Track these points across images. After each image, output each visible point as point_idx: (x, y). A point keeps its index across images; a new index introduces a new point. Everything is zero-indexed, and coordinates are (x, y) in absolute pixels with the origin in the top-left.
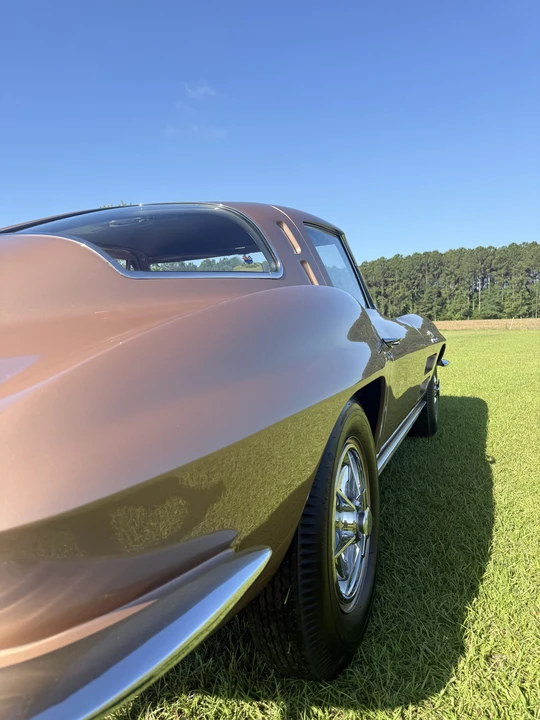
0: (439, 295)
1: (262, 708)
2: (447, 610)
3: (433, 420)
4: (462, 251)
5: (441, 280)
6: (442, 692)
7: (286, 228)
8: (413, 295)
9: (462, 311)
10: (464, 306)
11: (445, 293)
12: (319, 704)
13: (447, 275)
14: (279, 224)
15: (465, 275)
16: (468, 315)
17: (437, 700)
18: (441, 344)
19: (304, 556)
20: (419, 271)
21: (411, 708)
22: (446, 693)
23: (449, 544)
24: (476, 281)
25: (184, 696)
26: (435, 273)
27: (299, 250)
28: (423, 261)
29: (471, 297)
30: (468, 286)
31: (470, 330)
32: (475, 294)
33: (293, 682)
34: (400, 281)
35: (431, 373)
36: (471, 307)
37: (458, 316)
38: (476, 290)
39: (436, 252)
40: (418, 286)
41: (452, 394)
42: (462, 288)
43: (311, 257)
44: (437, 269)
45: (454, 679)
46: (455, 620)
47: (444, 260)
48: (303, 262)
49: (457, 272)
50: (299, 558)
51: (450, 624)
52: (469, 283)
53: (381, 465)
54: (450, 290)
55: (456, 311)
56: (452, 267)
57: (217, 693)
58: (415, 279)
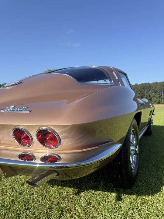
0: (150, 96)
1: (111, 194)
2: (159, 176)
3: (151, 130)
4: (157, 83)
5: (150, 92)
6: (159, 193)
7: (114, 73)
8: (141, 96)
9: (157, 102)
10: (157, 100)
11: (151, 96)
12: (126, 194)
13: (152, 90)
14: (112, 71)
15: (158, 90)
16: (159, 103)
17: (157, 195)
18: (153, 108)
19: (124, 153)
20: (143, 89)
21: (151, 196)
22: (160, 193)
23: (158, 162)
24: (162, 92)
25: (90, 190)
26: (148, 89)
27: (117, 78)
28: (145, 86)
29: (160, 97)
30: (159, 94)
31: (160, 107)
32: (161, 96)
33: (118, 189)
34: (137, 92)
35: (151, 116)
36: (160, 100)
37: (156, 103)
38: (162, 95)
39: (149, 83)
40: (143, 93)
41: (156, 125)
42: (157, 94)
43: (120, 80)
44: (149, 88)
45: (162, 191)
46: (161, 179)
47: (151, 86)
48: (118, 81)
49: (155, 89)
50: (123, 153)
51: (160, 179)
52: (159, 93)
53: (140, 137)
54: (153, 95)
55: (155, 102)
56: (154, 88)
57: (98, 190)
58: (142, 91)
